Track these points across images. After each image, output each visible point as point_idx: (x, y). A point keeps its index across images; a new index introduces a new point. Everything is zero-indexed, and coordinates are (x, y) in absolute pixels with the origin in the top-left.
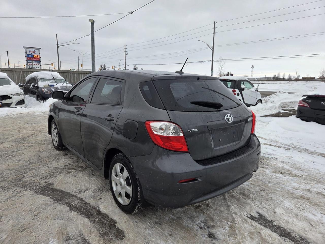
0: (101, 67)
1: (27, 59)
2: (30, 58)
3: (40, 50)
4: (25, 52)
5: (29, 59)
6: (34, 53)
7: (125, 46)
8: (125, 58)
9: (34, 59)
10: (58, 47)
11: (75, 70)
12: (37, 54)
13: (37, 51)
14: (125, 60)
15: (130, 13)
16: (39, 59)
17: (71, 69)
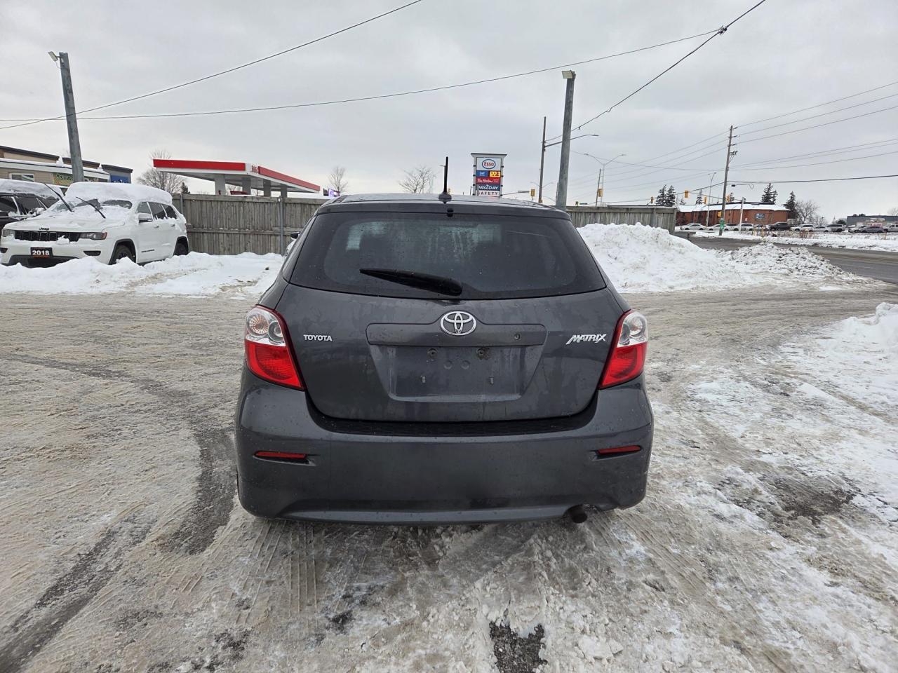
0: (660, 194)
1: (477, 180)
2: (482, 178)
3: (505, 159)
4: (474, 166)
5: (479, 180)
6: (491, 167)
7: (731, 130)
8: (727, 165)
9: (489, 181)
10: (544, 147)
11: (586, 204)
12: (498, 168)
13: (497, 161)
14: (727, 170)
15: (716, 33)
16: (500, 181)
17: (577, 203)
